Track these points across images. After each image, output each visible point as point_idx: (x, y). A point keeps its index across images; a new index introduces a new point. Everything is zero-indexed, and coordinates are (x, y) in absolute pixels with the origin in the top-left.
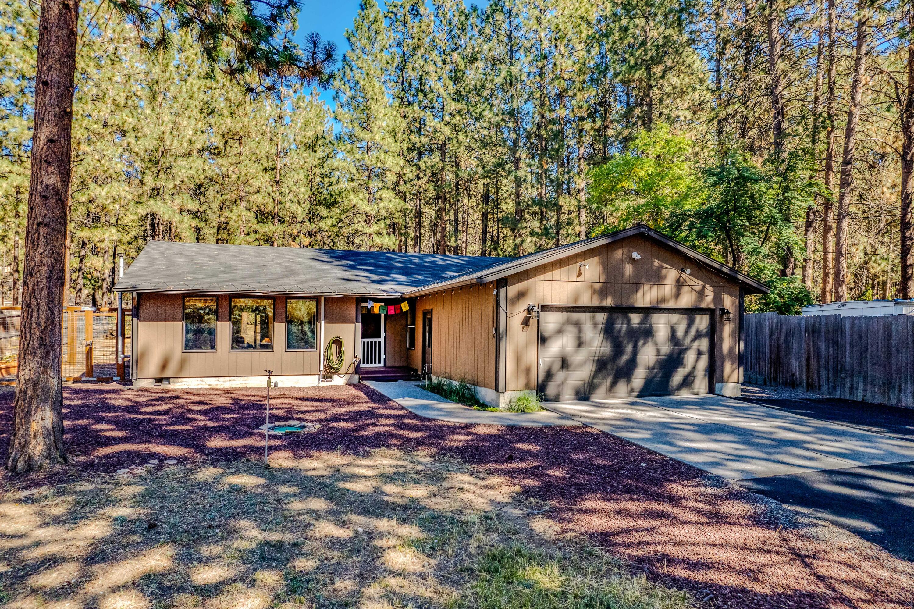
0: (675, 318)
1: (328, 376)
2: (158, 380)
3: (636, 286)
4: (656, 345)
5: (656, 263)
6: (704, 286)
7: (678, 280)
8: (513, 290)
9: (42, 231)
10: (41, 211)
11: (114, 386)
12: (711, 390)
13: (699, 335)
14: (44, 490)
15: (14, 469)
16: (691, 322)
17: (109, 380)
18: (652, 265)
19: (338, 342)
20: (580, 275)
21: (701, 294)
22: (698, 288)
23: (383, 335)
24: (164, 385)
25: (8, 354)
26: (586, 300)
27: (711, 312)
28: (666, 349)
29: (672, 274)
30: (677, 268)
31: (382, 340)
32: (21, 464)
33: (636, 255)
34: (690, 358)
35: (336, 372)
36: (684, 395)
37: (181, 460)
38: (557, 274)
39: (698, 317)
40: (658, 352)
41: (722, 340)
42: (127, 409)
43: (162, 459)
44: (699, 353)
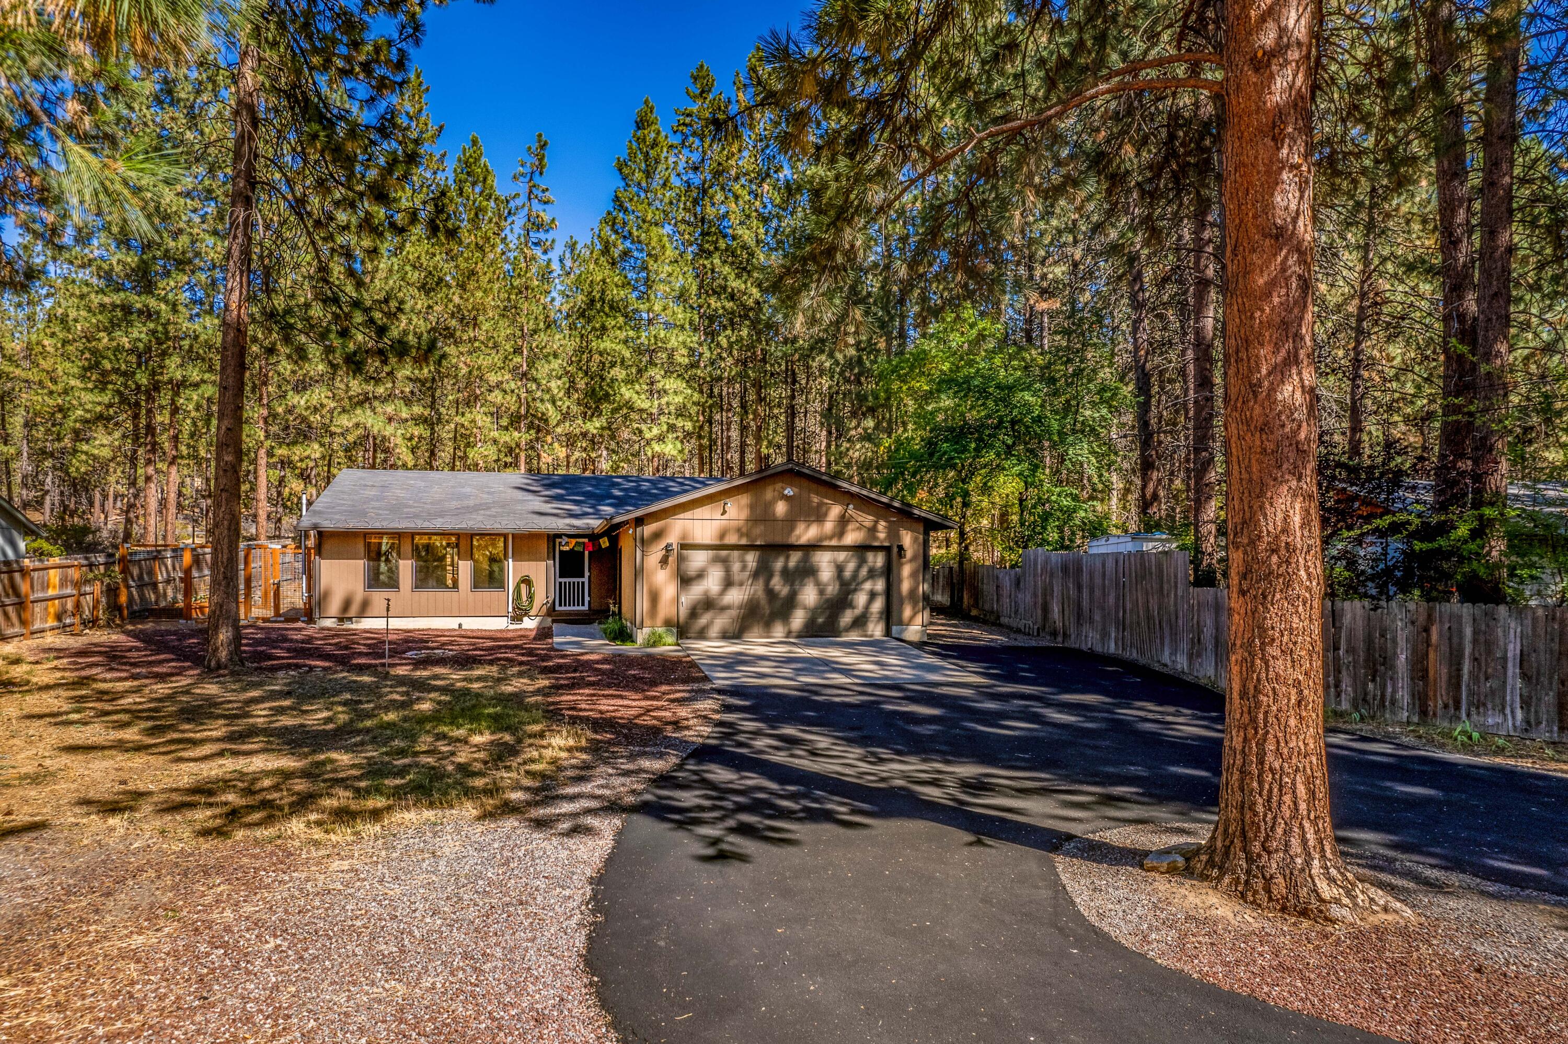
0: (842, 556)
1: (517, 618)
2: (341, 620)
3: (790, 522)
4: (818, 583)
5: (816, 499)
6: (876, 522)
7: (843, 516)
8: (648, 530)
9: (224, 495)
10: (223, 481)
11: (299, 625)
12: (888, 633)
13: (872, 574)
14: (228, 679)
15: (209, 667)
16: (862, 561)
17: (296, 620)
18: (810, 501)
19: (527, 581)
20: (724, 512)
21: (873, 530)
22: (868, 524)
23: (587, 574)
24: (348, 625)
25: (201, 594)
26: (732, 539)
27: (887, 550)
28: (832, 590)
29: (835, 511)
30: (841, 504)
31: (586, 580)
32: (213, 663)
33: (789, 492)
34: (861, 599)
35: (526, 614)
36: (854, 637)
37: (325, 669)
38: (699, 512)
39: (870, 556)
40: (821, 592)
41: (900, 581)
42: (303, 642)
43: (311, 668)
44: (873, 595)
